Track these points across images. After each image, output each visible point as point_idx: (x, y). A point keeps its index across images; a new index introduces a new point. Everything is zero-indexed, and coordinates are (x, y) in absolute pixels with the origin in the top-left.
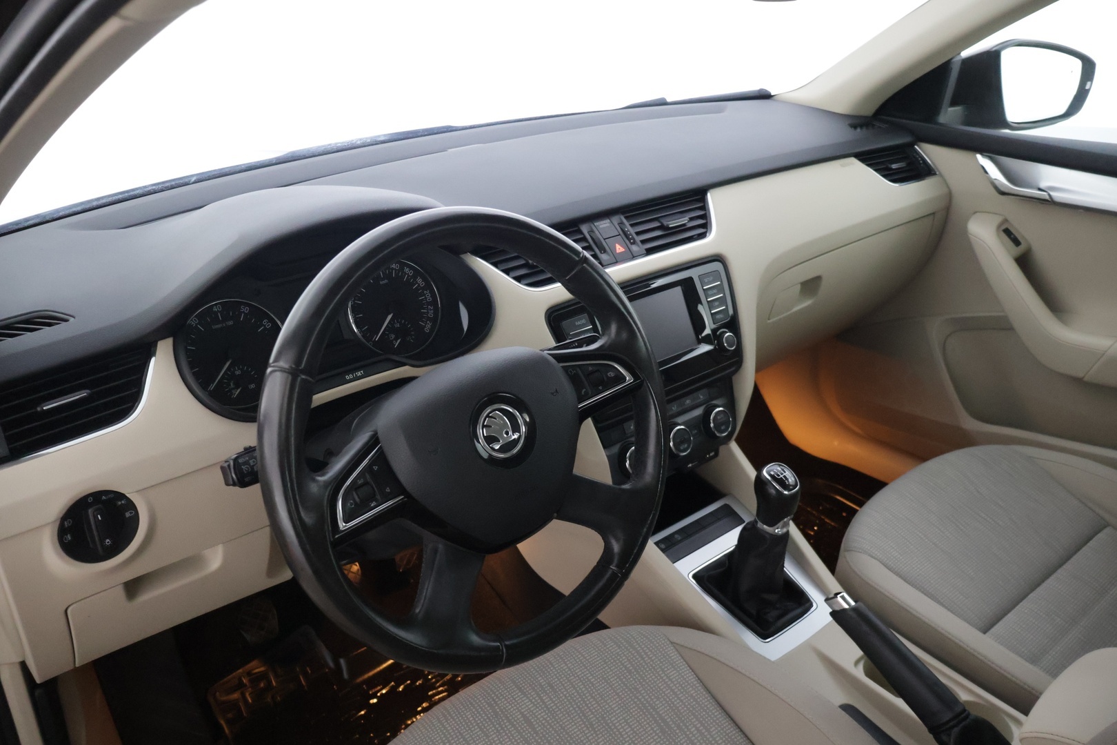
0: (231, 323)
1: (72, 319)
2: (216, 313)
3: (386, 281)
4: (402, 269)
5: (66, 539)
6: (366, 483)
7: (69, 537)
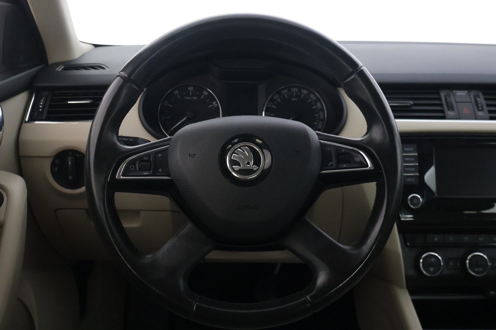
0: (195, 98)
1: (107, 69)
2: (189, 91)
3: (296, 99)
4: (309, 95)
5: (54, 169)
6: (148, 161)
7: (56, 169)
